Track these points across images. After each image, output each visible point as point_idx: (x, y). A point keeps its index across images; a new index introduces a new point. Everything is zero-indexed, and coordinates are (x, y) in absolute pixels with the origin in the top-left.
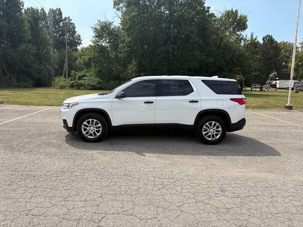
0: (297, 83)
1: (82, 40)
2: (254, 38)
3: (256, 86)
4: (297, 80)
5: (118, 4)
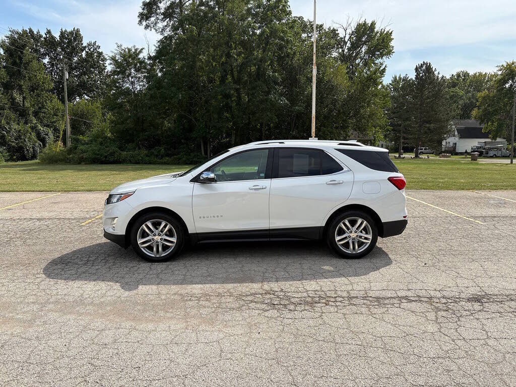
0: (489, 143)
4: (489, 138)
5: (147, 18)
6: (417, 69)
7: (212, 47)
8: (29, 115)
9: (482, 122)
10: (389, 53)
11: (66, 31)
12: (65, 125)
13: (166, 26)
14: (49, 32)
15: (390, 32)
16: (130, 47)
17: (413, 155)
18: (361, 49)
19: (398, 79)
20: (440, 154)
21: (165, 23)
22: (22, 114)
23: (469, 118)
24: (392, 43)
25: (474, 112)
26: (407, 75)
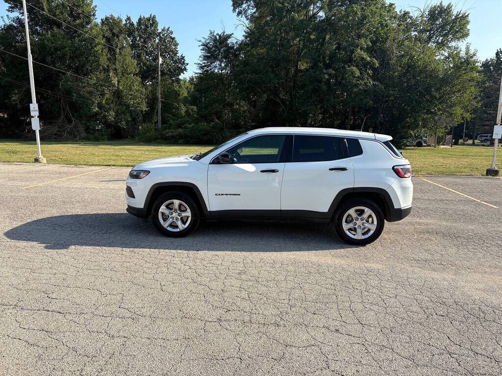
1: (187, 64)
2: (472, 52)
3: (486, 138)
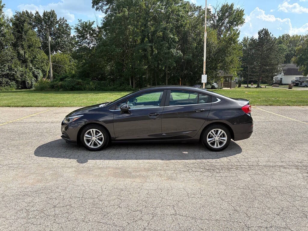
0: (302, 78)
4: (302, 75)
5: (97, 4)
6: (259, 33)
7: (136, 21)
8: (28, 62)
9: (298, 65)
10: (242, 23)
11: (47, 12)
12: (49, 68)
13: (108, 9)
14: (37, 13)
15: (242, 10)
16: (86, 21)
17: (256, 86)
18: (225, 21)
19: (246, 39)
20: (272, 85)
21: (108, 7)
22: (24, 61)
23: (289, 63)
24: (244, 17)
25: (293, 59)
26: (253, 36)
